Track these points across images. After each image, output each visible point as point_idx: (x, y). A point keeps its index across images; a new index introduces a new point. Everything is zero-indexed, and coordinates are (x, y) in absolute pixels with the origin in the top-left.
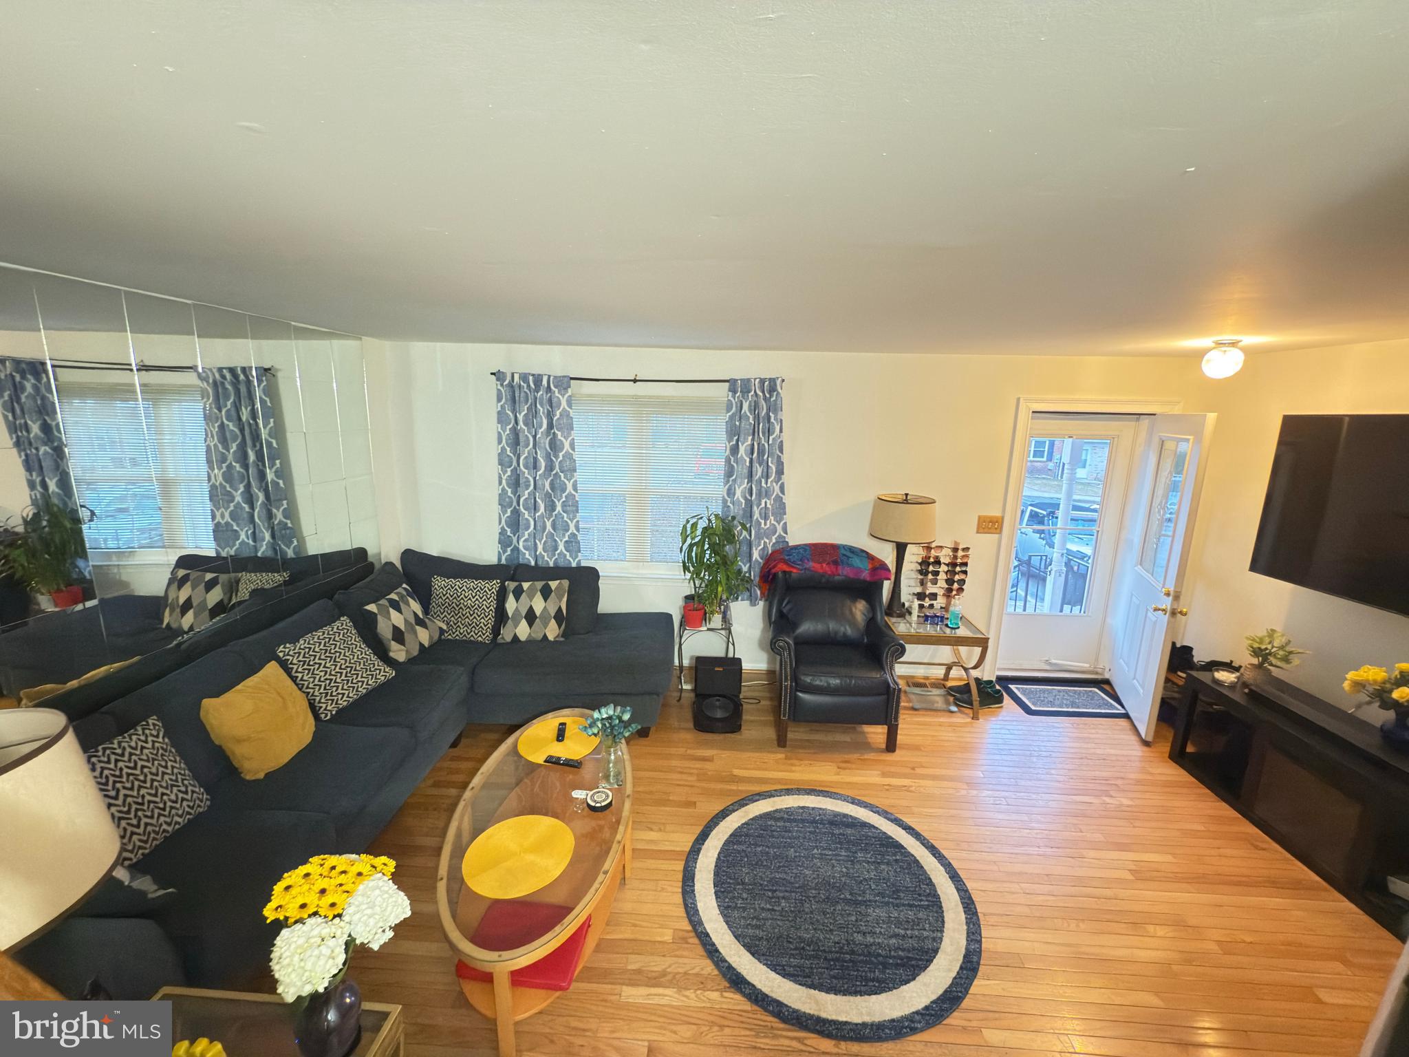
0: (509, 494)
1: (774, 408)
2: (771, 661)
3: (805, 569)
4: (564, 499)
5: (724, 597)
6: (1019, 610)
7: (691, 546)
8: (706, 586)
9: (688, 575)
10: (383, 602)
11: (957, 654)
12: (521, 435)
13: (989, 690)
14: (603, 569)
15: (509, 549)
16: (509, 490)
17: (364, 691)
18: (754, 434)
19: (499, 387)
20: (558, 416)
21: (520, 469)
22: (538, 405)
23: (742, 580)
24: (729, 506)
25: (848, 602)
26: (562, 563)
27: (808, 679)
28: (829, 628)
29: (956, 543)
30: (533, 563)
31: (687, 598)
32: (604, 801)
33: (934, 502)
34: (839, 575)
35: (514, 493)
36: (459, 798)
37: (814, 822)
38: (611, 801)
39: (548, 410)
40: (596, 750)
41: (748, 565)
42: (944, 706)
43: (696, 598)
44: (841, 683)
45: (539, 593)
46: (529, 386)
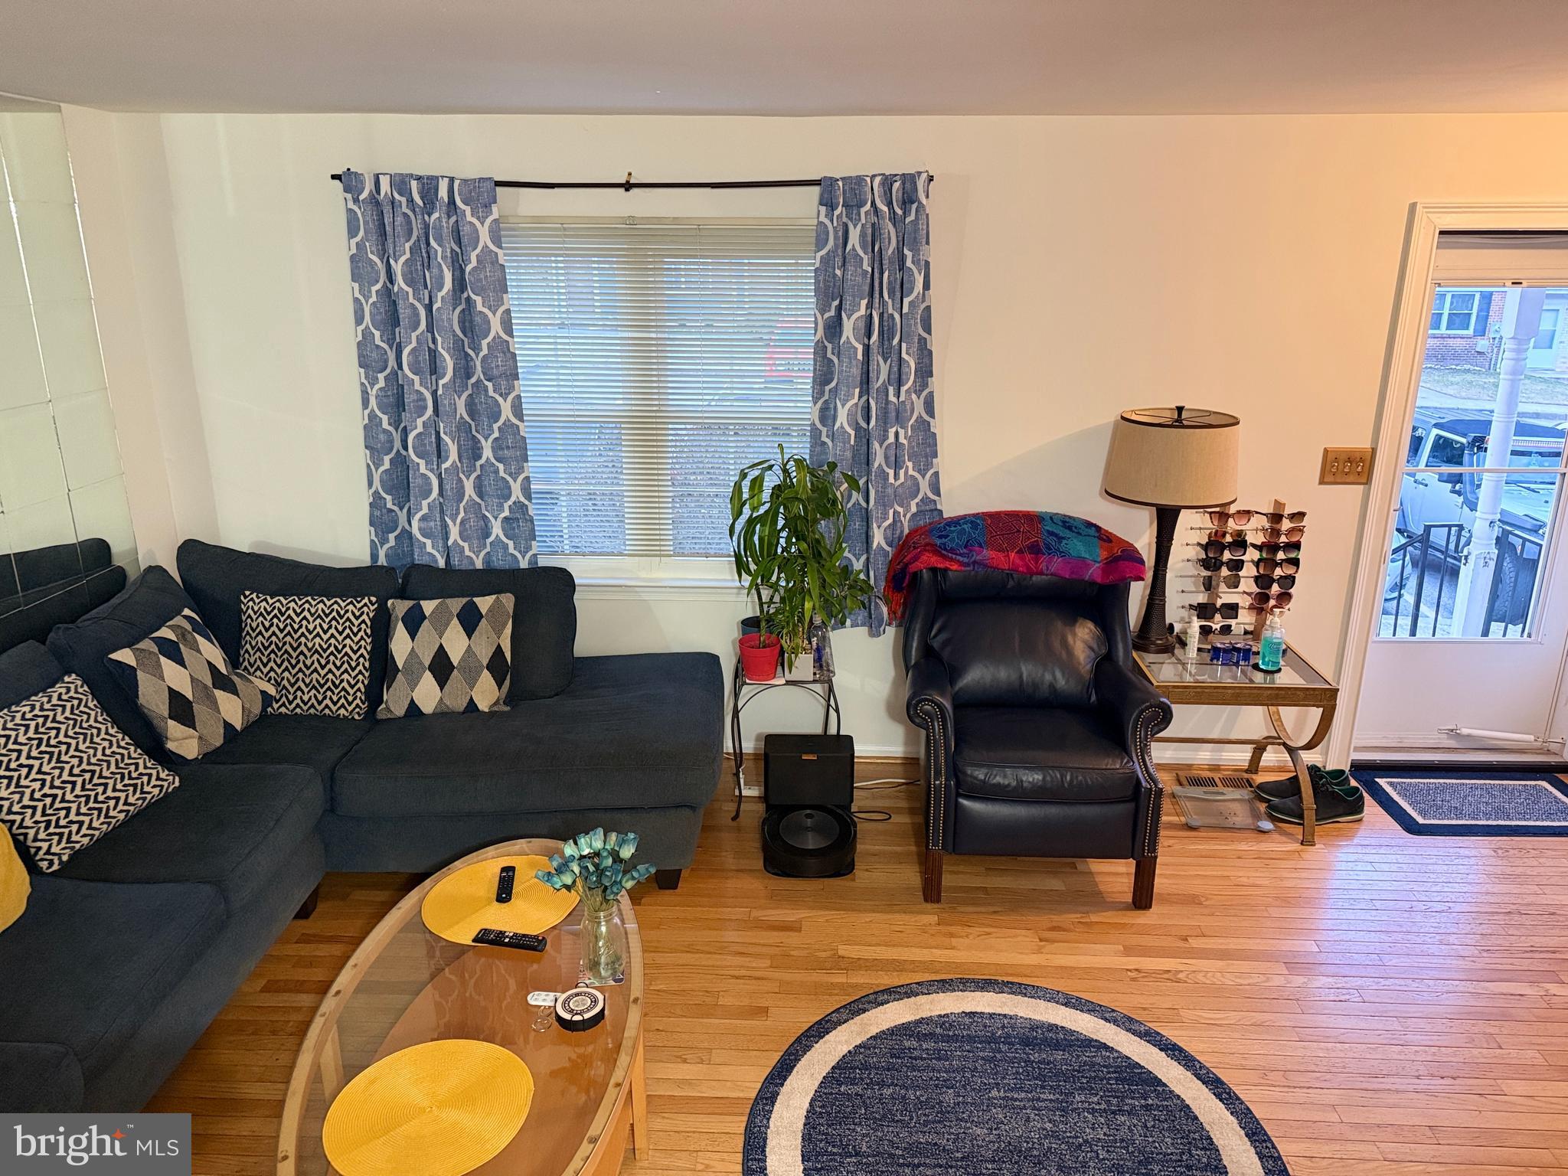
0: (385, 425)
1: (914, 236)
2: (910, 741)
3: (975, 562)
4: (496, 434)
5: (818, 621)
6: (1403, 633)
7: (751, 522)
8: (782, 599)
9: (747, 580)
10: (146, 644)
11: (1276, 721)
12: (401, 304)
13: (1336, 789)
14: (581, 570)
15: (392, 536)
16: (385, 418)
17: (122, 816)
18: (871, 295)
19: (351, 205)
20: (474, 263)
21: (405, 376)
22: (432, 242)
23: (851, 587)
24: (824, 443)
25: (1059, 625)
26: (499, 563)
27: (980, 774)
28: (1021, 677)
29: (1278, 504)
30: (441, 563)
31: (749, 624)
32: (588, 1010)
33: (1234, 422)
34: (1042, 573)
35: (396, 423)
36: (314, 1010)
37: (992, 1039)
38: (603, 1010)
39: (452, 250)
40: (572, 916)
41: (863, 558)
42: (1248, 821)
43: (763, 624)
44: (1044, 779)
45: (455, 621)
46: (411, 201)
